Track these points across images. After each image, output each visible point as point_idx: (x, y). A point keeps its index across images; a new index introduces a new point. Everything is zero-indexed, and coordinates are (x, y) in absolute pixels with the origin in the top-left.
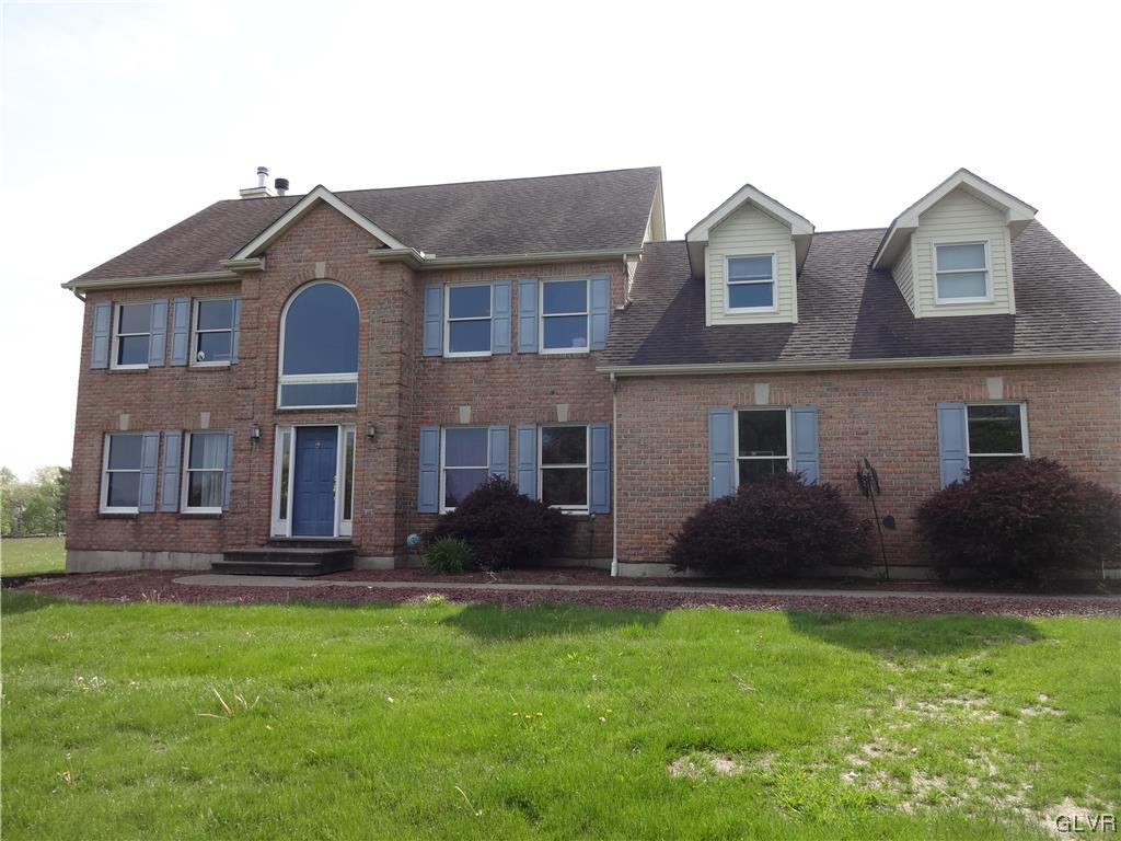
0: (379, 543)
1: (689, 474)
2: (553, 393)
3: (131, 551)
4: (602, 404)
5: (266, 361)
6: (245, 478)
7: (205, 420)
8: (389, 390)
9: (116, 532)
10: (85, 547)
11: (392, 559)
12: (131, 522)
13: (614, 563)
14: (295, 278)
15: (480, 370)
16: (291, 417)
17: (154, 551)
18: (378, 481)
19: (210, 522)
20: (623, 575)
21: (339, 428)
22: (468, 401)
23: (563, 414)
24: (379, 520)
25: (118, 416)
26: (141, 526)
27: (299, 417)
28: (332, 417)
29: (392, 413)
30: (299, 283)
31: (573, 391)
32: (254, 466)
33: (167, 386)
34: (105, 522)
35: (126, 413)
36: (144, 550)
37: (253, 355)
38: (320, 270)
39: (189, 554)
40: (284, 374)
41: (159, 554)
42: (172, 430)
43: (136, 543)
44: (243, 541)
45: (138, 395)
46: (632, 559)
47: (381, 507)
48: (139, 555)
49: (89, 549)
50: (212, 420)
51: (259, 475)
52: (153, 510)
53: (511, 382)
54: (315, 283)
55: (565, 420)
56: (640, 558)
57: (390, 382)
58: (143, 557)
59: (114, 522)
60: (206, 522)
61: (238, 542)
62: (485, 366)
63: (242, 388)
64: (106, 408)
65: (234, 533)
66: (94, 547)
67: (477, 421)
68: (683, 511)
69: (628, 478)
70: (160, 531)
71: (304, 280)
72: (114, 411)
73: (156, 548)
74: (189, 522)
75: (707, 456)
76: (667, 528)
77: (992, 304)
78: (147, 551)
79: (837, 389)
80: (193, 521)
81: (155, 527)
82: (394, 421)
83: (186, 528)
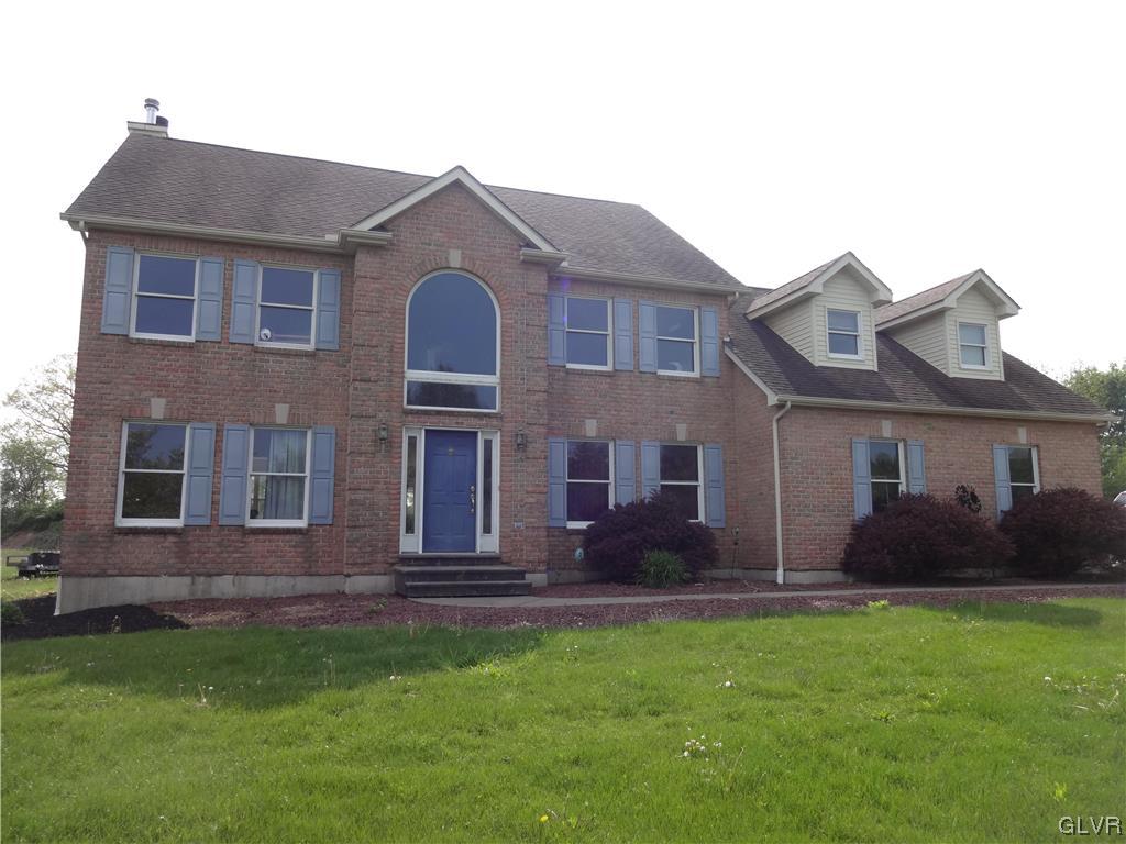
0: (531, 559)
1: (839, 493)
2: (672, 413)
3: (171, 575)
4: (713, 427)
5: (391, 351)
6: (368, 486)
7: (281, 413)
8: (536, 397)
9: (146, 551)
10: (93, 572)
11: (545, 575)
12: (171, 539)
13: (780, 571)
14: (423, 262)
15: (604, 384)
16: (423, 418)
17: (210, 575)
18: (527, 492)
19: (294, 537)
20: (791, 583)
21: (479, 434)
22: (594, 414)
23: (682, 435)
24: (530, 534)
25: (147, 400)
26: (188, 543)
27: (434, 419)
28: (473, 421)
29: (541, 421)
30: (429, 268)
31: (689, 413)
32: (379, 472)
33: (223, 366)
34: (130, 537)
35: (159, 396)
36: (194, 575)
37: (374, 343)
38: (455, 258)
39: (265, 578)
40: (409, 368)
41: (216, 578)
42: (233, 422)
43: (180, 566)
44: (367, 560)
45: (180, 374)
46: (801, 568)
47: (533, 520)
48: (187, 580)
49: (103, 574)
50: (291, 415)
51: (385, 483)
52: (207, 522)
53: (635, 400)
54: (446, 272)
55: (684, 439)
56: (807, 567)
57: (537, 388)
58: (193, 583)
59: (144, 538)
60: (288, 537)
61: (359, 561)
62: (608, 381)
63: (361, 381)
64: (126, 387)
65: (355, 550)
66: (110, 572)
67: (603, 435)
68: (836, 525)
69: (795, 496)
70: (218, 550)
71: (434, 266)
72: (140, 391)
73: (213, 571)
74: (261, 537)
75: (852, 479)
76: (825, 540)
77: (991, 372)
78: (199, 575)
79: (933, 429)
80: (267, 537)
81: (210, 544)
82: (543, 430)
83: (256, 546)
